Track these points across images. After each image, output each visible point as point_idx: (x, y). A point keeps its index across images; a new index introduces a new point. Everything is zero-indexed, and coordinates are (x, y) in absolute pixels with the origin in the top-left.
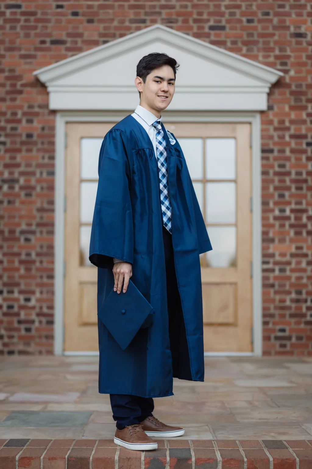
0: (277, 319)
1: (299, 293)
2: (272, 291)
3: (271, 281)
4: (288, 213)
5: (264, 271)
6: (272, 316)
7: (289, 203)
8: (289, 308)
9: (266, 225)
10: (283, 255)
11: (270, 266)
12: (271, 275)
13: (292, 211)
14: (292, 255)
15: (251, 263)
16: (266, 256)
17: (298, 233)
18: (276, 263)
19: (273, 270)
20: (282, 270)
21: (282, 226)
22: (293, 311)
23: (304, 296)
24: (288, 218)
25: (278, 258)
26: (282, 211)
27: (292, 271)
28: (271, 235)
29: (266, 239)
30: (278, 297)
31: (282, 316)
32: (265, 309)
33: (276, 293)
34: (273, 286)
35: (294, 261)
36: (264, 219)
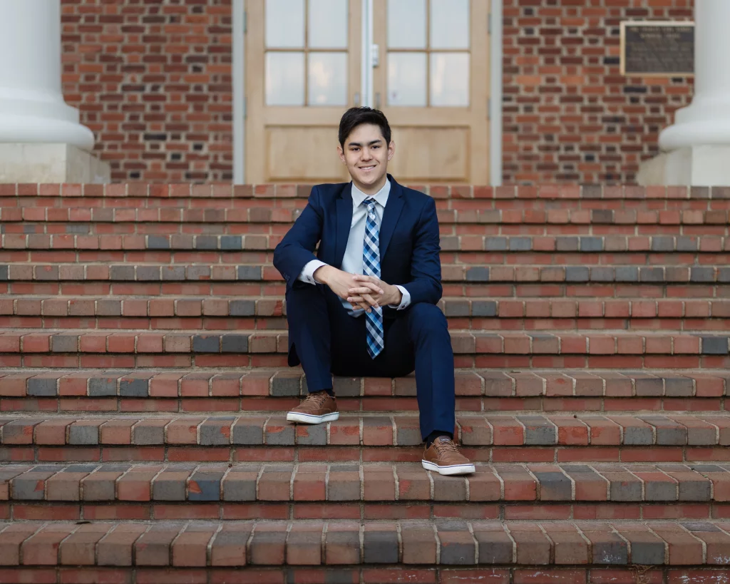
0: (521, 172)
1: (549, 138)
2: (514, 135)
3: (514, 123)
4: (536, 34)
5: (505, 109)
6: (514, 168)
7: (538, 21)
8: (536, 158)
9: (508, 51)
10: (529, 89)
11: (513, 104)
12: (514, 115)
13: (543, 32)
14: (542, 90)
15: (488, 101)
16: (508, 91)
17: (549, 61)
18: (520, 100)
19: (515, 109)
20: (528, 109)
21: (529, 51)
22: (542, 162)
23: (556, 142)
24: (536, 41)
25: (523, 93)
26: (529, 31)
27: (542, 109)
28: (514, 63)
29: (508, 69)
30: (522, 144)
31: (528, 168)
32: (505, 159)
33: (520, 138)
34: (515, 129)
35: (543, 97)
36: (506, 42)
